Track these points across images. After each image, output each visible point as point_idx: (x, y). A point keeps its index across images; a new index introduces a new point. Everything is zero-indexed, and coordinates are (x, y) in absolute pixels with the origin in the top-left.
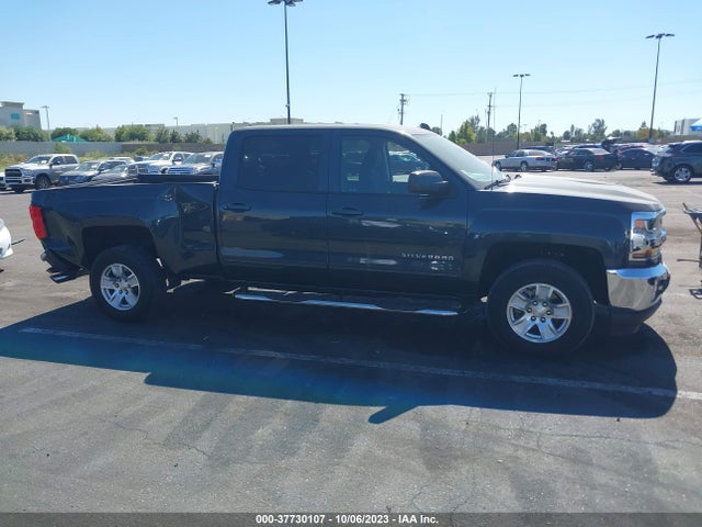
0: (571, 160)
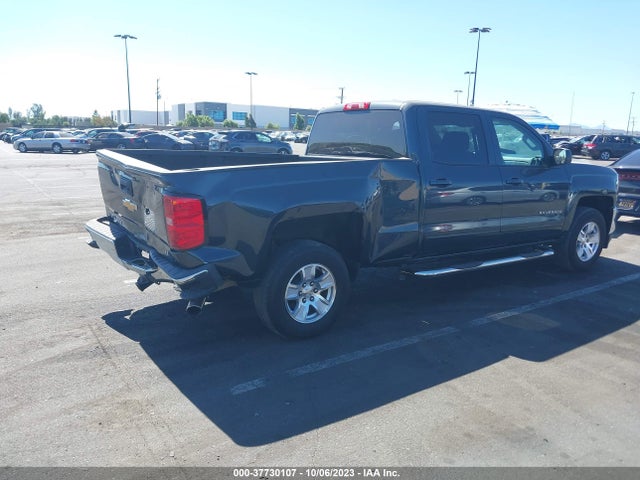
0: (100, 143)
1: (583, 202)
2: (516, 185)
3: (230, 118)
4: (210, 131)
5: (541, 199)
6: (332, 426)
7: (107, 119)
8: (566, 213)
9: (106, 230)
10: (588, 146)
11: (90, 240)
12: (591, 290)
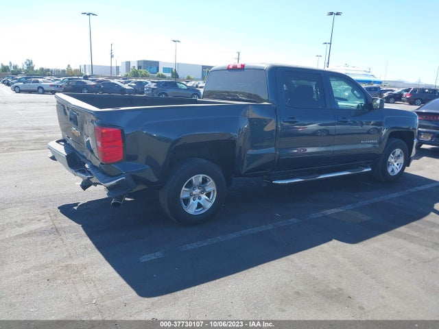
0: (70, 87)
1: (392, 135)
2: (345, 123)
3: (161, 71)
4: (146, 81)
5: (368, 132)
6: (205, 285)
7: (76, 71)
8: (380, 143)
9: (61, 149)
10: (406, 95)
11: (51, 155)
12: (395, 195)
